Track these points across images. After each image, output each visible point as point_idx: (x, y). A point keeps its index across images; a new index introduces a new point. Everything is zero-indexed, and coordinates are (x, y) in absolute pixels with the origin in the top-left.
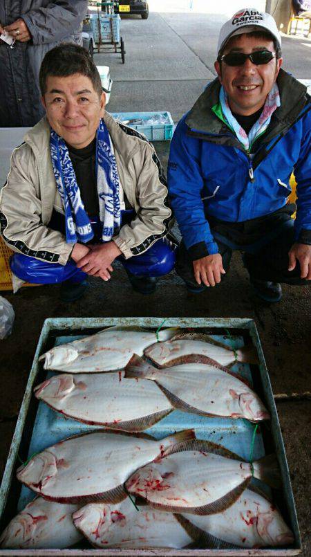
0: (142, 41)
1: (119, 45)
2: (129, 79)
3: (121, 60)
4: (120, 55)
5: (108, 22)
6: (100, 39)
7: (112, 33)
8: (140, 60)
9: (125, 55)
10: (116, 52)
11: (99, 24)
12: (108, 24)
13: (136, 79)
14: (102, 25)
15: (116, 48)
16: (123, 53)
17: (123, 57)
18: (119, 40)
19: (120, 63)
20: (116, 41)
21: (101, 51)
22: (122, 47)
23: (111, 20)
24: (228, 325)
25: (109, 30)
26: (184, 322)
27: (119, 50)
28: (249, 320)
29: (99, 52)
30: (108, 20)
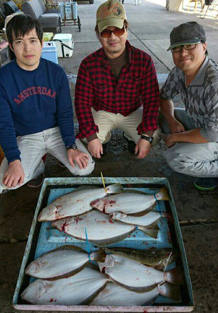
0: (91, 18)
1: (77, 21)
2: (84, 41)
3: (78, 30)
4: (77, 26)
5: (69, 7)
6: (65, 17)
7: (72, 13)
8: (90, 29)
9: (81, 27)
10: (75, 25)
11: (65, 8)
12: (70, 9)
13: (88, 41)
14: (66, 9)
15: (75, 22)
16: (79, 25)
17: (79, 28)
18: (77, 18)
19: (78, 31)
20: (75, 18)
21: (65, 24)
22: (79, 22)
23: (72, 5)
24: (152, 182)
25: (71, 12)
26: (126, 180)
27: (77, 24)
28: (164, 178)
29: (64, 25)
30: (70, 6)
